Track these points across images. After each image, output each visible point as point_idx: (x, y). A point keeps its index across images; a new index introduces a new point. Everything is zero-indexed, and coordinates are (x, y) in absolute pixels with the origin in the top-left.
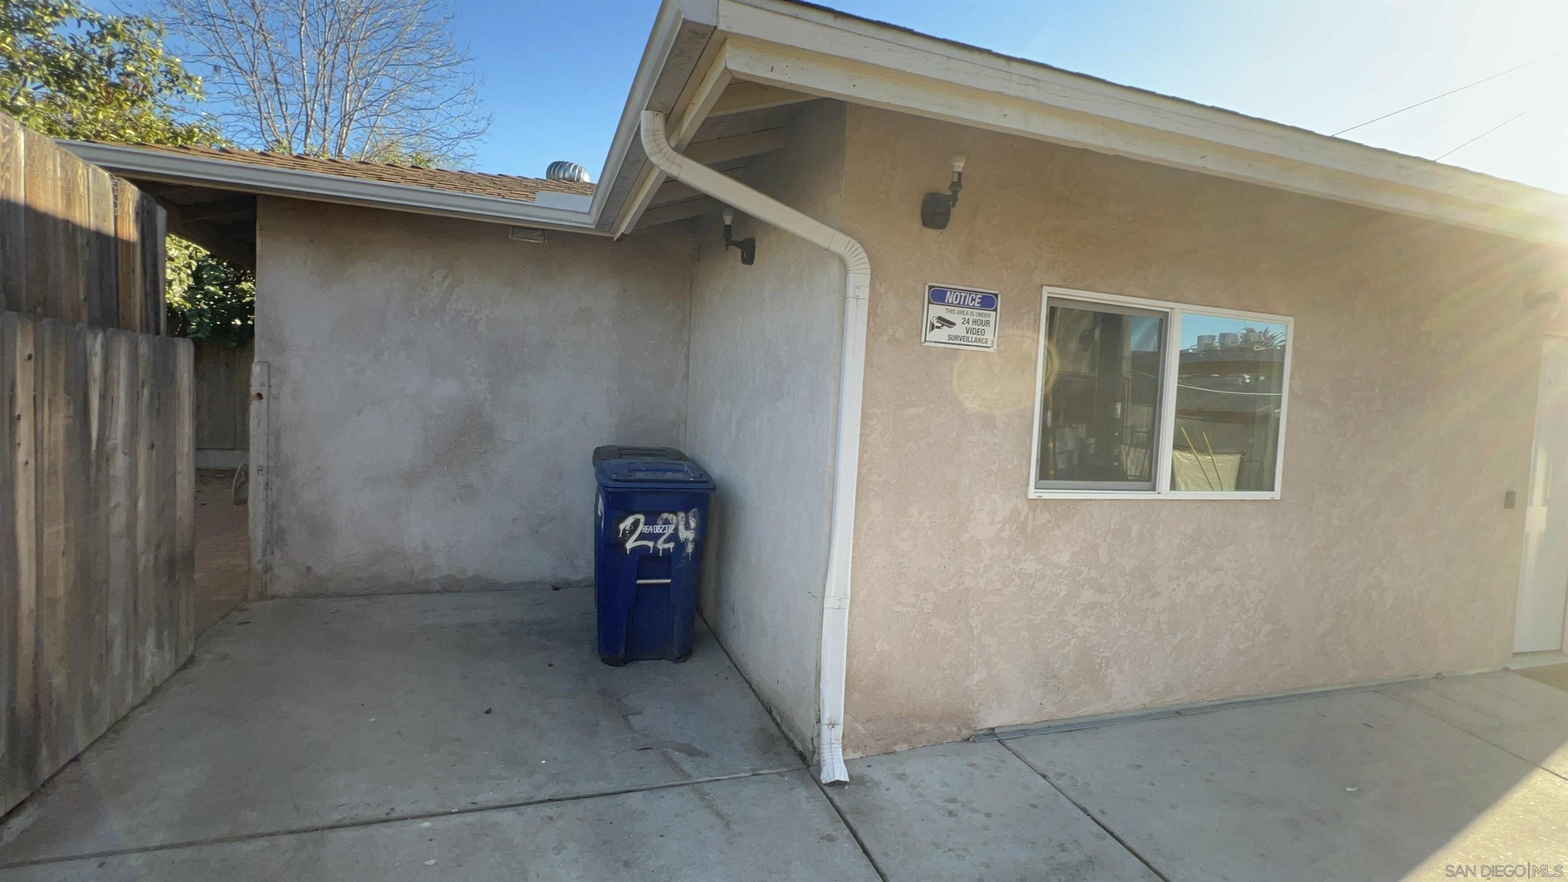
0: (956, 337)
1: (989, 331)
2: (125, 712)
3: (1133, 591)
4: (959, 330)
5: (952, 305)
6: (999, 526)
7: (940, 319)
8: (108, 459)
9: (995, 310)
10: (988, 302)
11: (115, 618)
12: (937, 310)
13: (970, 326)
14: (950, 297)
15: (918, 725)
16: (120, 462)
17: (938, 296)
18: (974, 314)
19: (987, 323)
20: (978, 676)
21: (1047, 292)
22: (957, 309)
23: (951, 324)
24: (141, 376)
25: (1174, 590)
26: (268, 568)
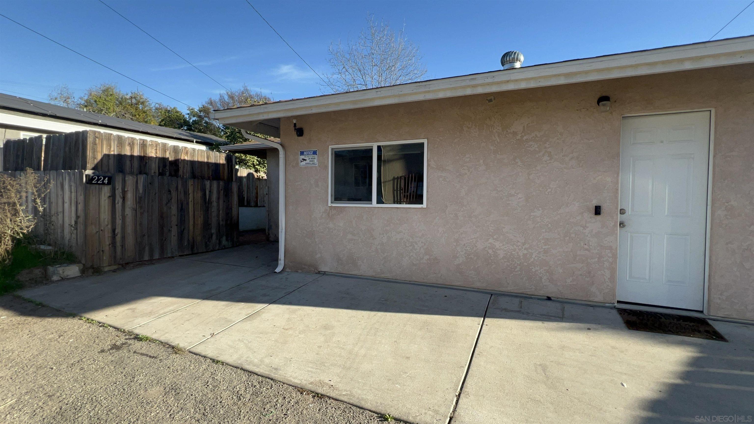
0: (307, 163)
1: (316, 160)
2: (217, 249)
3: (366, 236)
4: (308, 161)
5: (306, 155)
6: (321, 214)
7: (303, 159)
8: (211, 203)
9: (317, 155)
10: (315, 153)
11: (213, 231)
12: (302, 157)
13: (311, 160)
14: (305, 153)
15: (304, 267)
16: (215, 204)
17: (302, 153)
18: (311, 157)
19: (315, 158)
20: (319, 255)
21: (330, 146)
22: (307, 156)
23: (305, 160)
24: (221, 188)
25: (382, 238)
26: (269, 234)
